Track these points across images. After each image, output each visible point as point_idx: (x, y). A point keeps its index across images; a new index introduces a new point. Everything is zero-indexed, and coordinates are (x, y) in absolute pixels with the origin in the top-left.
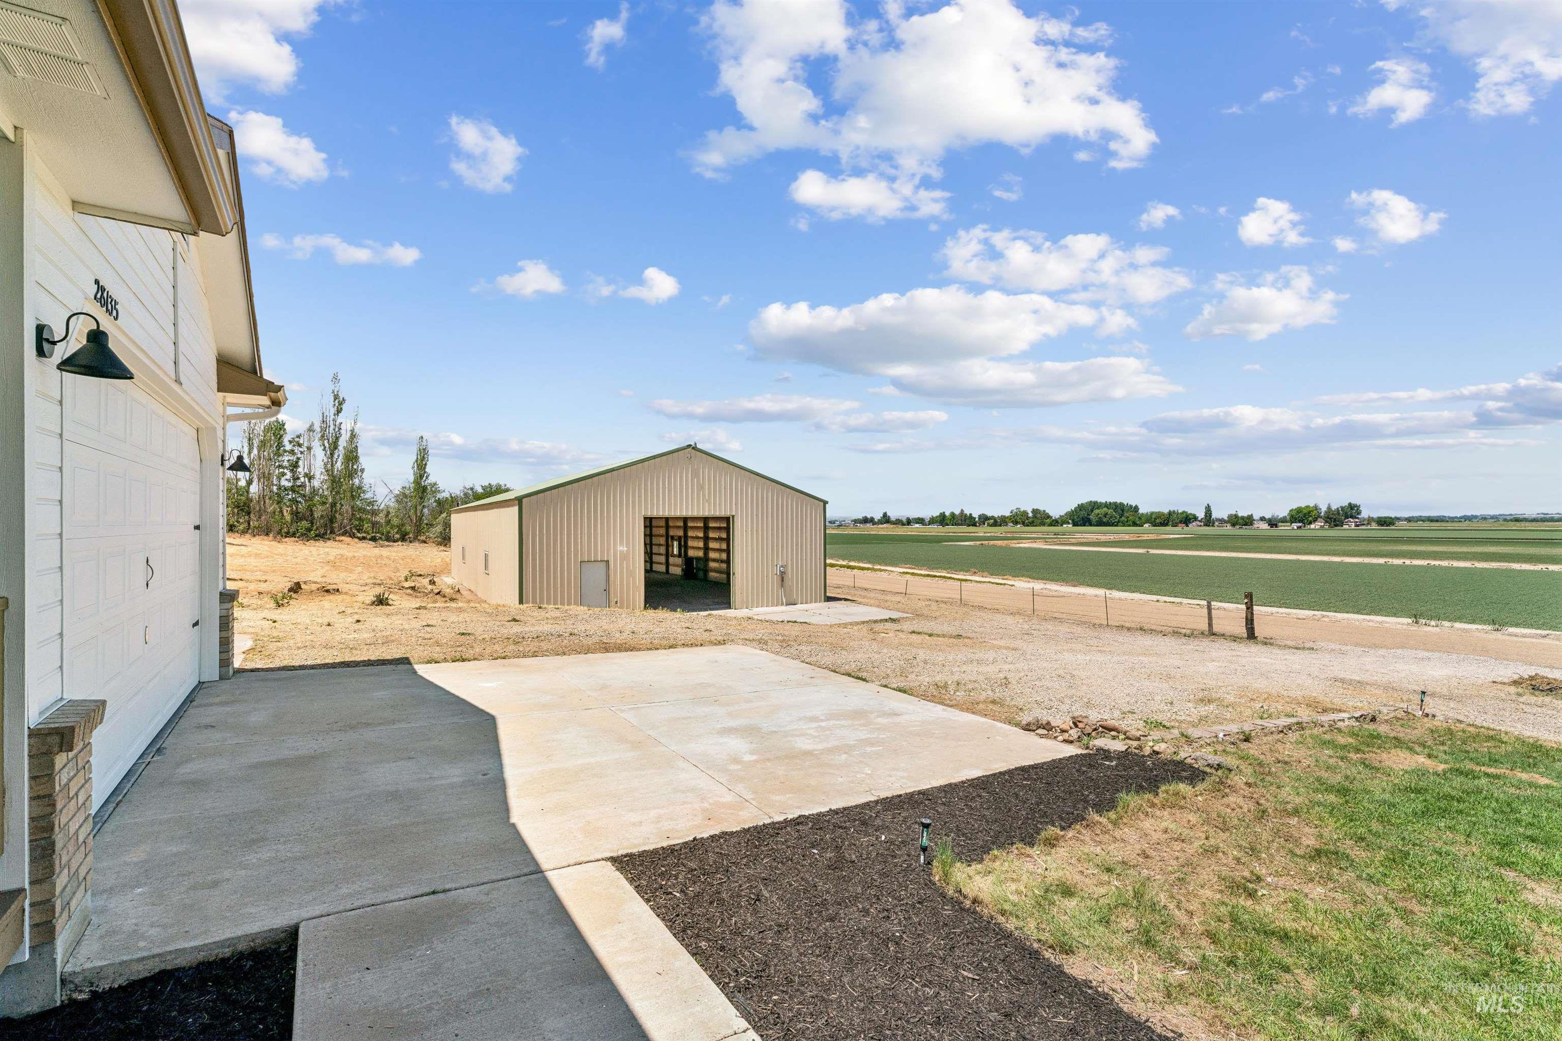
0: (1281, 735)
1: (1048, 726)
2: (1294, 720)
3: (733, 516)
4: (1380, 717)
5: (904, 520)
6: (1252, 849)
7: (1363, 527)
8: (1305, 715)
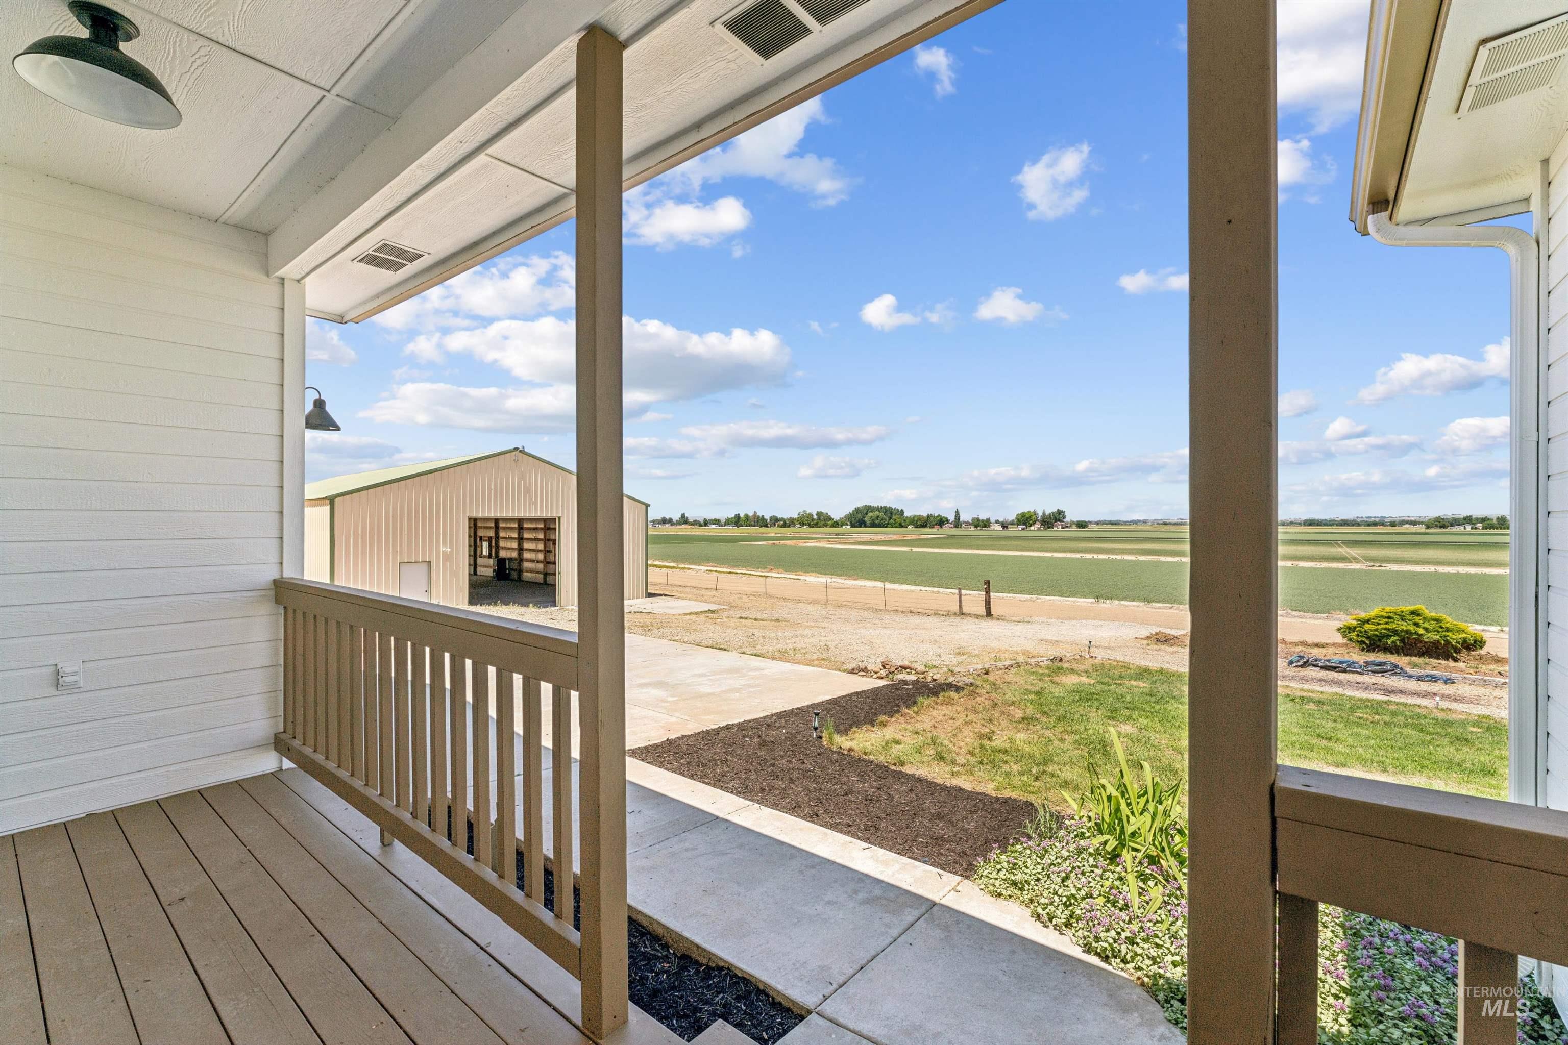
0: (1007, 670)
1: (865, 670)
2: (1014, 662)
3: (559, 518)
4: (1065, 659)
5: (702, 522)
6: (990, 720)
7: (1067, 529)
8: (1021, 659)
